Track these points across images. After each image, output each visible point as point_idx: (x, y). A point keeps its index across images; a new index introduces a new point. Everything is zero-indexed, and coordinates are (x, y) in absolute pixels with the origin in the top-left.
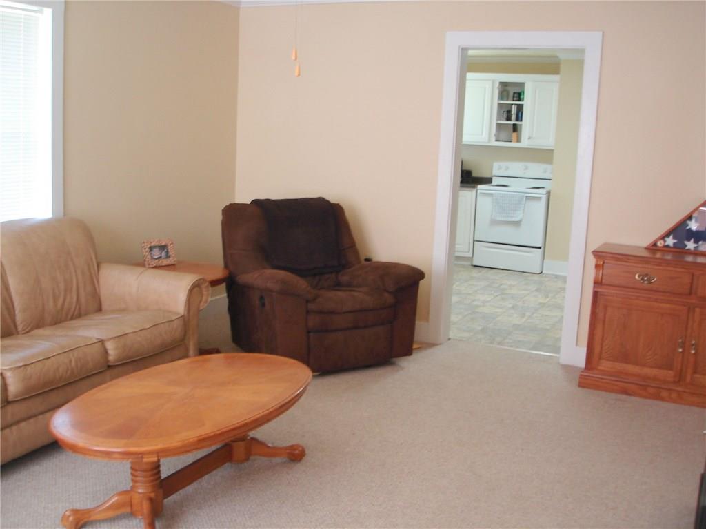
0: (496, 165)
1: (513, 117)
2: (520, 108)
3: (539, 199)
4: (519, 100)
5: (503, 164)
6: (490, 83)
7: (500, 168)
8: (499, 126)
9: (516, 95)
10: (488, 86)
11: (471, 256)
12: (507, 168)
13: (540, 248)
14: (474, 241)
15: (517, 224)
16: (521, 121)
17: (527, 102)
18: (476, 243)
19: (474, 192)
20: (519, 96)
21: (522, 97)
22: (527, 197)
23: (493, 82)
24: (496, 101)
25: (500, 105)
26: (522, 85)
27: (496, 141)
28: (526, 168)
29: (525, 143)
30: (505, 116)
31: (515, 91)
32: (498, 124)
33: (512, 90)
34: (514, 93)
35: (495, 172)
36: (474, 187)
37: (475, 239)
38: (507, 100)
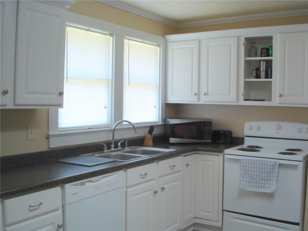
0: (247, 125)
1: (263, 74)
2: (269, 64)
3: (296, 167)
4: (268, 56)
5: (255, 124)
6: (236, 39)
7: (251, 128)
8: (247, 84)
9: (264, 51)
10: (233, 43)
11: (220, 226)
12: (259, 128)
13: (297, 224)
14: (223, 210)
15: (270, 196)
16: (271, 78)
17: (276, 58)
18: (225, 212)
19: (221, 157)
20: (267, 52)
21: (270, 52)
22: (280, 164)
23: (238, 38)
24: (242, 59)
25: (247, 63)
26: (269, 39)
27: (245, 100)
28: (279, 128)
29: (276, 101)
30: (254, 74)
31: (263, 47)
32: (246, 83)
33: (259, 47)
34: (262, 49)
35: (247, 132)
36: (221, 152)
37: (224, 209)
38: (256, 56)
